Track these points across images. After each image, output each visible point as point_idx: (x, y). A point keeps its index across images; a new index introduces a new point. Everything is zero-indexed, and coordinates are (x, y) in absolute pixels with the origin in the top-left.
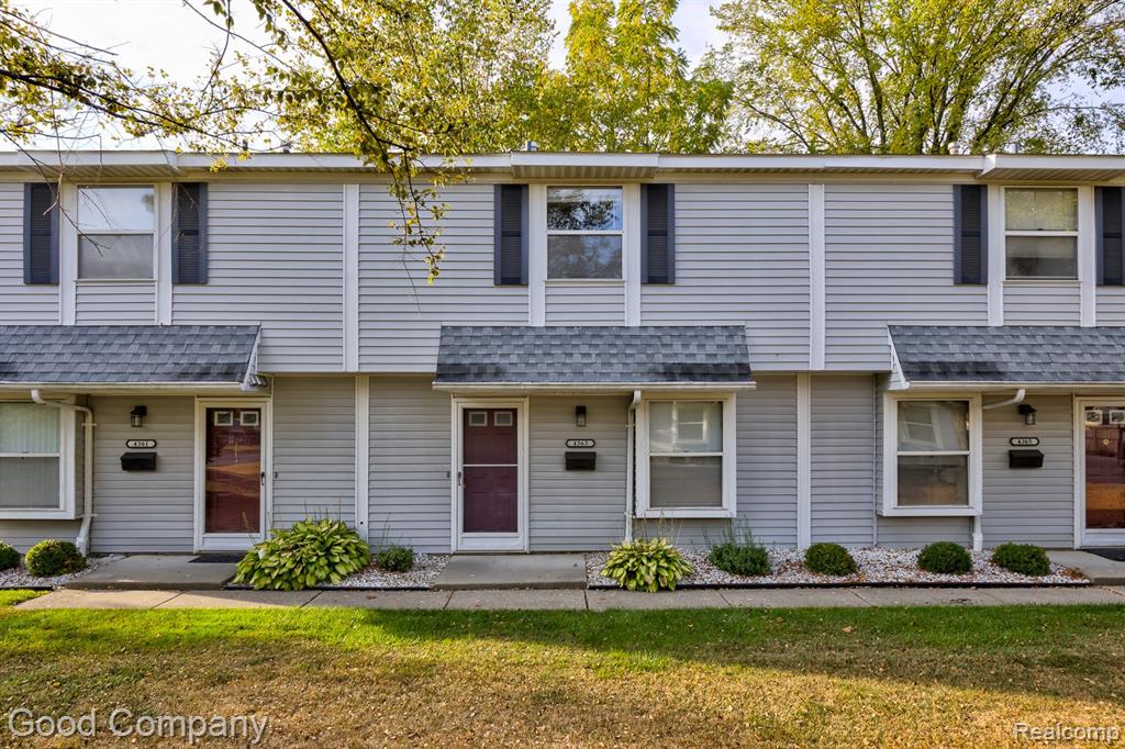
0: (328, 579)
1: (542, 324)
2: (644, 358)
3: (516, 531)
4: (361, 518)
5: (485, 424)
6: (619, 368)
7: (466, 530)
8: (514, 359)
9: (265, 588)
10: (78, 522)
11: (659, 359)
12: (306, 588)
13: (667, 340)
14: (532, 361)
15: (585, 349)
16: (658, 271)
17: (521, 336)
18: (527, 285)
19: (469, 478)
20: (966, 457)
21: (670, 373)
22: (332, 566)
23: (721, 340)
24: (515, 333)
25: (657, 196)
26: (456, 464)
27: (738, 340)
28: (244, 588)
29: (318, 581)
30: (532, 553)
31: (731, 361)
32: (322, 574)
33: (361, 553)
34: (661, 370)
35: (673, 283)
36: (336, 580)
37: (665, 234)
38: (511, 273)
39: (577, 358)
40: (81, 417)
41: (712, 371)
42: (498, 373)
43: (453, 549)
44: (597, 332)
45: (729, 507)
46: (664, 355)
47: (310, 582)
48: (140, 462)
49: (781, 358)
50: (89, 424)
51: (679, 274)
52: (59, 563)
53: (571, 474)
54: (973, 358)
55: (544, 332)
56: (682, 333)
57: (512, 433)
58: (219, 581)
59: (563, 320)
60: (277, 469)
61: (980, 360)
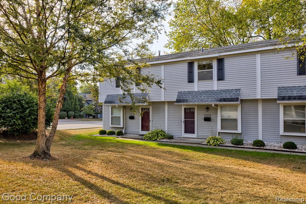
0: (157, 139)
1: (197, 90)
2: (216, 97)
3: (194, 133)
4: (166, 130)
5: (189, 111)
6: (210, 99)
7: (185, 133)
8: (190, 98)
9: (147, 140)
10: (123, 128)
11: (219, 97)
12: (153, 140)
13: (222, 93)
14: (193, 98)
15: (204, 96)
16: (221, 78)
17: (192, 93)
18: (194, 82)
19: (186, 122)
20: (305, 120)
21: (221, 100)
22: (158, 137)
23: (234, 92)
24: (192, 92)
25: (220, 61)
26: (183, 119)
27: (238, 92)
28: (144, 140)
29: (155, 139)
30: (198, 138)
31: (235, 97)
32: (156, 138)
33: (164, 136)
34: (219, 100)
35: (224, 80)
36: (158, 139)
37: (222, 69)
38: (191, 80)
39: (202, 97)
40: (123, 110)
41: (230, 100)
42: (187, 101)
43: (183, 137)
44: (207, 92)
45: (239, 131)
46: (221, 96)
47: (154, 139)
48: (132, 118)
49: (249, 96)
50: (125, 111)
51: (225, 78)
52: (120, 134)
53: (205, 122)
54: (299, 95)
55: (197, 92)
56: (225, 91)
57: (194, 113)
58: (141, 138)
59: (201, 89)
60: (153, 119)
61: (301, 95)
